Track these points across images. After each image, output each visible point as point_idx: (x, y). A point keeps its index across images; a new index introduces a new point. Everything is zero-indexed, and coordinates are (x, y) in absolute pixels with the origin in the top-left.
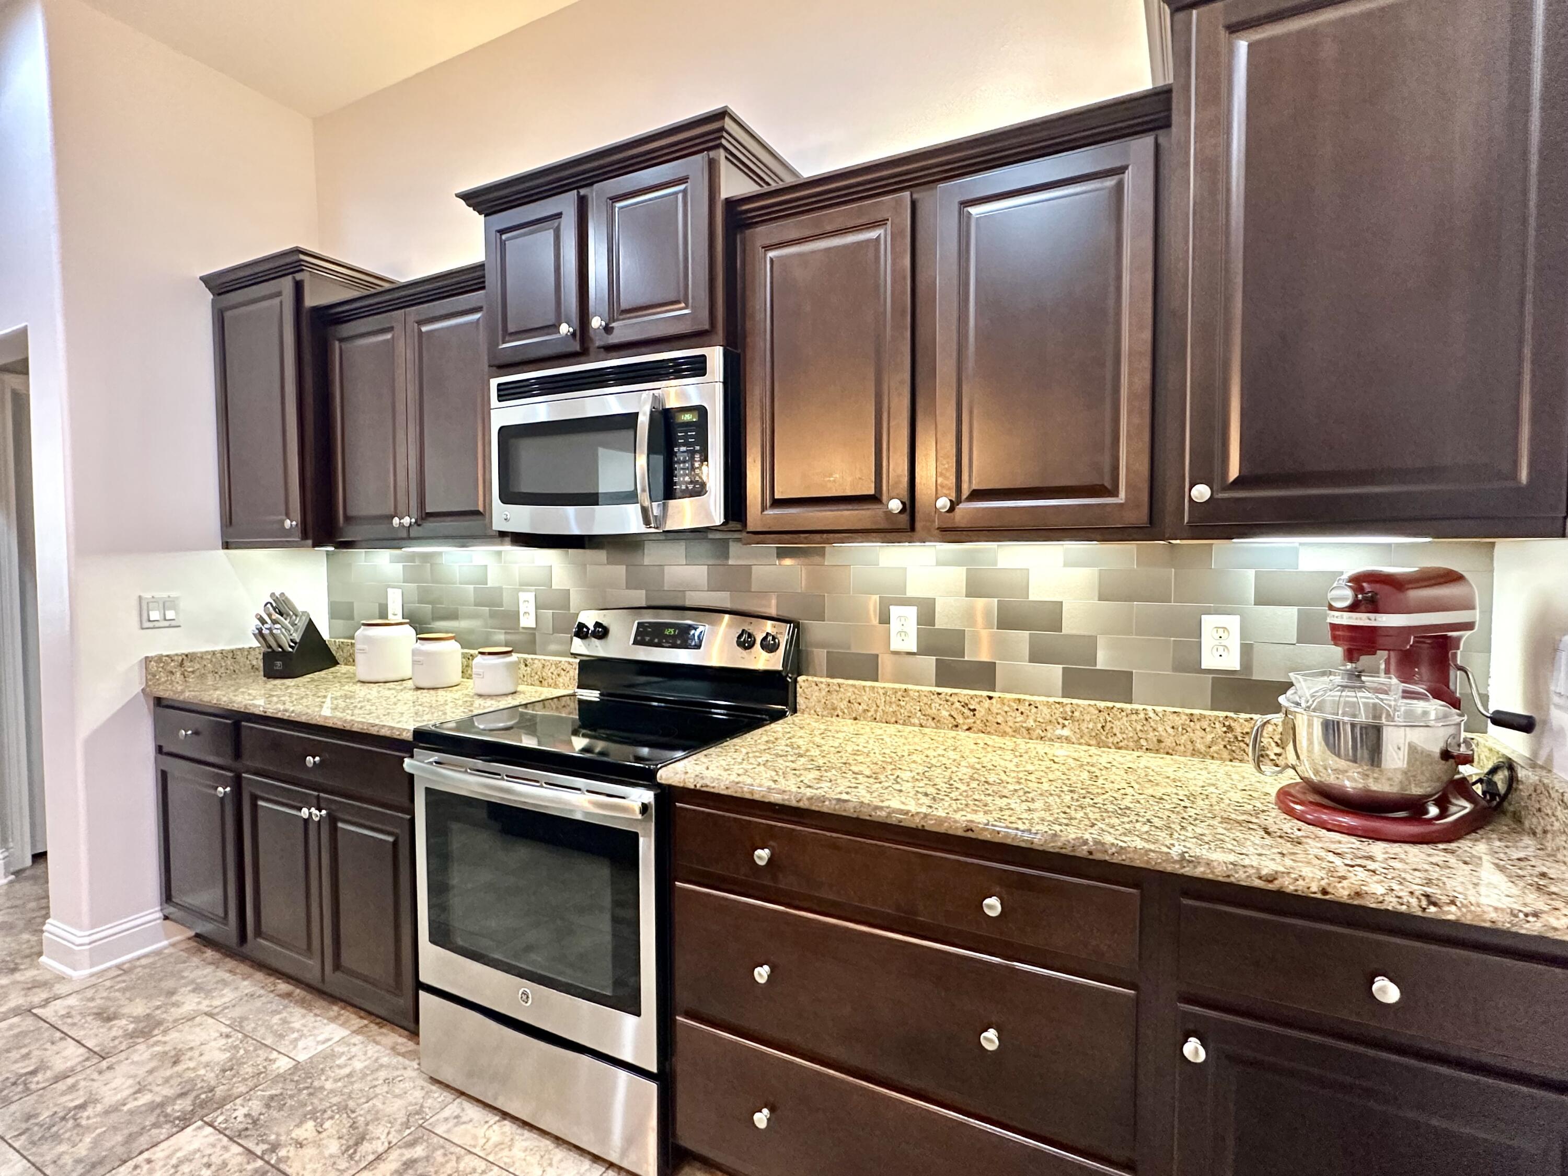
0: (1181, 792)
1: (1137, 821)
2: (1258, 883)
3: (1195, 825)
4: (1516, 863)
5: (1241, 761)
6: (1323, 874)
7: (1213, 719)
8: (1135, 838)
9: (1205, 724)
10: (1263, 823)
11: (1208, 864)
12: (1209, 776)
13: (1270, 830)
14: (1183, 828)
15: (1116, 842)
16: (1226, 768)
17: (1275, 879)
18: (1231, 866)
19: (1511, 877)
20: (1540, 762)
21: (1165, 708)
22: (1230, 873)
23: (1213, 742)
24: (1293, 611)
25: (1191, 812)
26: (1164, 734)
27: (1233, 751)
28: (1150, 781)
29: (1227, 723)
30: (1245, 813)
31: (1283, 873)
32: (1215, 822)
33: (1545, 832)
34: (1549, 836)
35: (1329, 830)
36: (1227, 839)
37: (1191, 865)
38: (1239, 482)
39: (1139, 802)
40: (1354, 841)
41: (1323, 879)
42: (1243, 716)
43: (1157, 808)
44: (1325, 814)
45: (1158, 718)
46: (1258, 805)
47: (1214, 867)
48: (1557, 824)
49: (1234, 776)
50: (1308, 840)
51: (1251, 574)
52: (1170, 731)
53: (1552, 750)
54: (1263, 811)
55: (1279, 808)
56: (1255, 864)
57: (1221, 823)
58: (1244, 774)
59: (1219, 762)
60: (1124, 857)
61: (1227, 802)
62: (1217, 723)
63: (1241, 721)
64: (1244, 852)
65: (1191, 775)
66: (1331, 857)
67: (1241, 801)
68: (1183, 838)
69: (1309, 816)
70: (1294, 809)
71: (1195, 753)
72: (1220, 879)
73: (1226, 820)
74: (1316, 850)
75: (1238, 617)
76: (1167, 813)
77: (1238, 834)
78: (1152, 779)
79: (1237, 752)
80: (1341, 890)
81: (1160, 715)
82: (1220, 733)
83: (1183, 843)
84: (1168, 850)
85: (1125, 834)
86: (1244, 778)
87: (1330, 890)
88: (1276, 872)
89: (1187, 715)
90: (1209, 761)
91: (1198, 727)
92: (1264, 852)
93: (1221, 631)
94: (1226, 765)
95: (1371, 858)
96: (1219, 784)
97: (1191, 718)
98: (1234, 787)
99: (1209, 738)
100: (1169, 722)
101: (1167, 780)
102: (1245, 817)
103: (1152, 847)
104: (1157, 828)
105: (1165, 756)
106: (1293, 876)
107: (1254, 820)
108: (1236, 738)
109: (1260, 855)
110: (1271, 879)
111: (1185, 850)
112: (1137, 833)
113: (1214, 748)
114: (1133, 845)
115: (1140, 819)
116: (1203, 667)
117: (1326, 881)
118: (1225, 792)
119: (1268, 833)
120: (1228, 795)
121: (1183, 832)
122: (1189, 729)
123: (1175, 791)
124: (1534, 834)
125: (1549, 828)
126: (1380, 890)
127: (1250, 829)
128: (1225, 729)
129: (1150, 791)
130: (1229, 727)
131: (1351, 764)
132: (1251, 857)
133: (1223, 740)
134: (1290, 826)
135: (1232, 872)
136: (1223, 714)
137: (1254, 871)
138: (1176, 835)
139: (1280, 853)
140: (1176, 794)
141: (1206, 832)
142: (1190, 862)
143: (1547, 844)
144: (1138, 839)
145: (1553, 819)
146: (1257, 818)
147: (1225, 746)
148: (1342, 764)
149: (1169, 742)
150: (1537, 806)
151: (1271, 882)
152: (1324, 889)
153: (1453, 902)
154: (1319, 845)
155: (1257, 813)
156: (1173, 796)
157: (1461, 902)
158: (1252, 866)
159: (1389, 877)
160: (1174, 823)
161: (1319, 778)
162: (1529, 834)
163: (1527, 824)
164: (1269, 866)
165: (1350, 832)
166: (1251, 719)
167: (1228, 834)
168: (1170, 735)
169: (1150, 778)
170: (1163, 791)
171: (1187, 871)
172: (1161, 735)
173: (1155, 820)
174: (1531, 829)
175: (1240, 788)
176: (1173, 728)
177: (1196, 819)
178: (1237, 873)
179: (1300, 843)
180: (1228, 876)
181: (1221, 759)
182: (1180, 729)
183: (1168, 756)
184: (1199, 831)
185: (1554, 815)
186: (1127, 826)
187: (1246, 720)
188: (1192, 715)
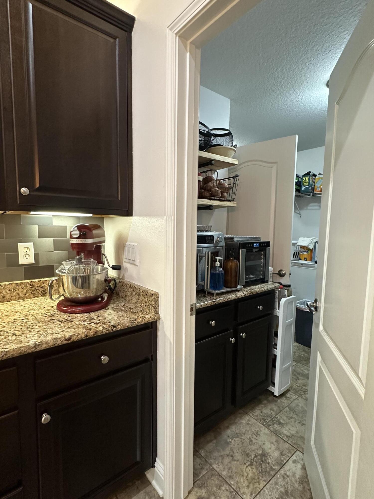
0: (21, 316)
1: (8, 336)
2: (65, 342)
3: (34, 328)
4: (123, 307)
5: (38, 297)
6: (84, 330)
7: (26, 283)
8: (11, 344)
9: (23, 286)
10: (57, 318)
11: (46, 343)
12: (29, 306)
13: (61, 320)
14: (30, 331)
15: (3, 350)
16: (34, 301)
17: (71, 338)
18: (55, 340)
19: (125, 311)
20: (121, 278)
21: (5, 283)
22: (55, 343)
23: (27, 292)
24: (51, 240)
25: (29, 323)
26: (5, 294)
27: (35, 294)
28: (5, 315)
29: (32, 284)
30: (49, 316)
31: (73, 335)
32: (41, 324)
33: (126, 296)
34: (127, 297)
35: (78, 314)
36: (48, 330)
37: (40, 346)
38: (39, 189)
39: (5, 327)
40: (86, 315)
41: (85, 332)
42: (37, 280)
43: (14, 327)
44: (74, 308)
45: (3, 288)
46: (52, 312)
47: (49, 343)
48: (129, 293)
49: (38, 303)
50: (74, 320)
51: (36, 226)
52: (8, 292)
53: (124, 274)
54: (55, 314)
55: (59, 311)
56: (63, 336)
57: (43, 324)
58: (41, 302)
59: (30, 299)
60: (9, 355)
61: (41, 314)
62: (28, 285)
63: (37, 282)
64: (57, 332)
65: (22, 308)
66: (84, 323)
67: (45, 312)
68: (32, 336)
69: (69, 311)
70: (64, 309)
71: (20, 298)
72: (52, 347)
73: (44, 322)
74: (78, 322)
75: (32, 243)
76: (20, 327)
77: (51, 326)
78: (6, 314)
79: (36, 294)
80: (91, 333)
81: (3, 286)
82: (29, 288)
83: (33, 338)
84: (29, 344)
85: (6, 345)
86: (42, 303)
87: (88, 335)
88: (71, 336)
89: (15, 284)
90: (26, 300)
91: (20, 288)
92: (64, 330)
93: (26, 249)
94: (33, 300)
95: (93, 319)
96: (34, 308)
97: (17, 284)
98: (40, 308)
99: (25, 291)
100: (8, 288)
101: (12, 313)
102: (50, 318)
103: (21, 345)
104: (19, 335)
105: (7, 303)
106: (76, 335)
107: (54, 318)
108: (35, 289)
109: (63, 331)
110: (69, 339)
111: (35, 341)
112: (11, 342)
113: (27, 295)
114: (12, 348)
115: (9, 334)
116: (20, 264)
117: (86, 332)
118: (38, 311)
119: (60, 322)
120: (40, 311)
121: (30, 333)
122: (16, 289)
123: (18, 316)
124: (123, 297)
125: (127, 295)
126: (101, 328)
127: (54, 322)
128: (31, 286)
129: (8, 320)
130: (33, 285)
131: (81, 289)
132: (60, 333)
133: (30, 291)
134: (65, 316)
135: (56, 342)
136: (29, 281)
137: (63, 339)
138: (28, 336)
139: (68, 328)
140: (19, 318)
141: (39, 329)
142: (39, 345)
143: (126, 299)
144: (13, 344)
145: (128, 292)
146: (54, 317)
147: (31, 293)
148: (78, 290)
149: (8, 296)
150: (123, 290)
151: (70, 340)
152: (86, 335)
153: (119, 325)
154: (78, 320)
155: (53, 315)
156: (19, 319)
157: (121, 324)
158: (63, 337)
159: (101, 323)
160: (25, 330)
161: (71, 297)
162: (121, 298)
163: (120, 295)
164: (68, 334)
165: (82, 312)
166: (41, 280)
167: (48, 327)
168: (8, 293)
169: (5, 314)
170: (14, 318)
171: (39, 349)
172: (4, 295)
173: (16, 332)
174: (122, 296)
175: (42, 307)
176: (9, 290)
177: (33, 326)
178: (58, 342)
179: (72, 322)
180: (55, 344)
181: (30, 298)
182: (13, 290)
183: (8, 302)
184: (36, 330)
185: (128, 291)
186: (5, 340)
187: (39, 281)
188: (17, 283)
